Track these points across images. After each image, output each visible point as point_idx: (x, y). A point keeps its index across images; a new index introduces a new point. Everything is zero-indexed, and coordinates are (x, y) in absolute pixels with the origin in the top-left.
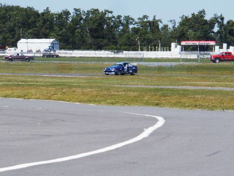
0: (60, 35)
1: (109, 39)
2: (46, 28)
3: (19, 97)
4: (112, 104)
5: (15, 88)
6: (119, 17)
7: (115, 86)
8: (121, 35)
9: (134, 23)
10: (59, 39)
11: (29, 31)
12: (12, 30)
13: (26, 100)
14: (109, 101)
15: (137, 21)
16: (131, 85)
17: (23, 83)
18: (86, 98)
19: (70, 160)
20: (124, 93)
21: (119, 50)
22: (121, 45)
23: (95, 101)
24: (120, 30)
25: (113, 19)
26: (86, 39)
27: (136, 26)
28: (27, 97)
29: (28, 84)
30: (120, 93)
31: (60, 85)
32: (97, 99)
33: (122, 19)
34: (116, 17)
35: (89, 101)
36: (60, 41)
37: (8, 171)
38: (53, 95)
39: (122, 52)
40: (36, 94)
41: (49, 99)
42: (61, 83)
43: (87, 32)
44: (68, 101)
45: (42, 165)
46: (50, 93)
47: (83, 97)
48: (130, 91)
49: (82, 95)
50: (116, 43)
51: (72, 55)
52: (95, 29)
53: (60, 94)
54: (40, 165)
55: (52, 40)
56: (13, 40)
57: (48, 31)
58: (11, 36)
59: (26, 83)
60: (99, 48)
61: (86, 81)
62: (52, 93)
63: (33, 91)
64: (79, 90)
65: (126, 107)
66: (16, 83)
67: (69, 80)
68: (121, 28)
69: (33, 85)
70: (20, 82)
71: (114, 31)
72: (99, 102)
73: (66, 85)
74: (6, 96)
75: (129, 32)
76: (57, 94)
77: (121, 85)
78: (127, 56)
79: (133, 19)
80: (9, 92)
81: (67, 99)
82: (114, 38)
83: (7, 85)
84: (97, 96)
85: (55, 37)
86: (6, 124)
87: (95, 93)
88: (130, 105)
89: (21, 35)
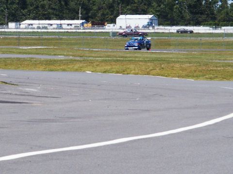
0: (159, 11)
1: (207, 14)
2: (145, 4)
3: (117, 72)
4: (211, 79)
5: (114, 63)
8: (219, 11)
10: (157, 15)
11: (128, 7)
12: (111, 6)
13: (125, 75)
14: (207, 76)
16: (229, 60)
17: (122, 59)
18: (184, 73)
19: (169, 135)
20: (223, 68)
21: (217, 25)
23: (193, 77)
24: (218, 6)
26: (185, 15)
28: (126, 73)
29: (126, 59)
30: (219, 69)
31: (159, 60)
32: (195, 74)
35: (188, 76)
36: (159, 16)
37: (108, 145)
38: (152, 70)
39: (221, 28)
40: (134, 70)
41: (148, 74)
42: (160, 58)
43: (185, 8)
44: (166, 76)
45: (141, 139)
46: (148, 68)
47: (181, 72)
48: (229, 66)
49: (181, 70)
50: (214, 19)
51: (171, 31)
52: (194, 5)
53: (159, 70)
54: (139, 139)
55: (150, 16)
56: (112, 17)
57: (146, 7)
58: (110, 13)
59: (125, 59)
60: (198, 23)
61: (185, 56)
62: (151, 68)
63: (132, 66)
64: (177, 65)
65: (226, 82)
66: (115, 59)
67: (168, 56)
69: (132, 60)
70: (119, 57)
71: (213, 7)
72: (197, 77)
73: (164, 60)
74: (105, 72)
75: (227, 7)
76: (155, 69)
77: (220, 60)
78: (226, 32)
80: (108, 68)
81: (166, 74)
82: (213, 14)
83: (106, 60)
84: (195, 71)
85: (153, 13)
86: (106, 99)
87: (193, 68)
88: (228, 80)
89: (120, 12)
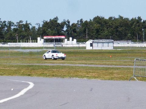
6: (5, 22)
7: (3, 64)
9: (14, 25)
15: (16, 24)
22: (6, 39)
25: (1, 23)
27: (15, 27)
33: (6, 23)
34: (2, 22)
68: (6, 28)
79: (13, 23)
